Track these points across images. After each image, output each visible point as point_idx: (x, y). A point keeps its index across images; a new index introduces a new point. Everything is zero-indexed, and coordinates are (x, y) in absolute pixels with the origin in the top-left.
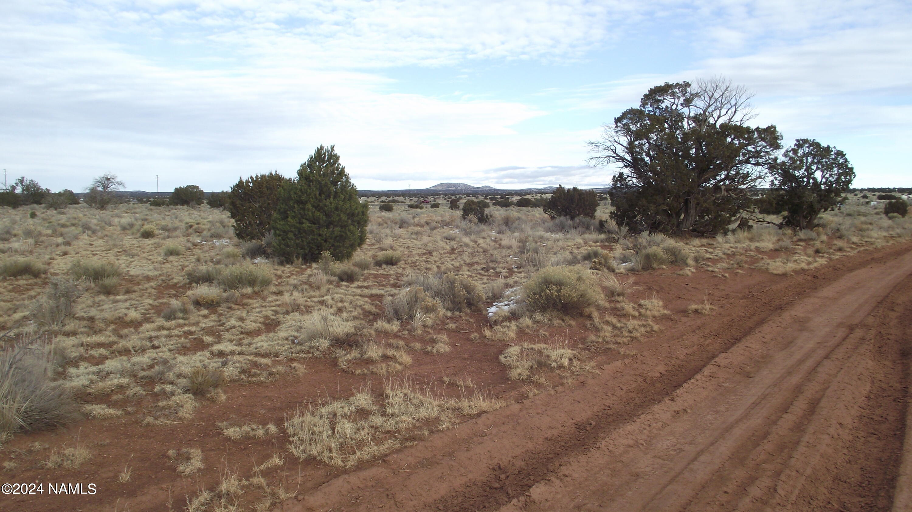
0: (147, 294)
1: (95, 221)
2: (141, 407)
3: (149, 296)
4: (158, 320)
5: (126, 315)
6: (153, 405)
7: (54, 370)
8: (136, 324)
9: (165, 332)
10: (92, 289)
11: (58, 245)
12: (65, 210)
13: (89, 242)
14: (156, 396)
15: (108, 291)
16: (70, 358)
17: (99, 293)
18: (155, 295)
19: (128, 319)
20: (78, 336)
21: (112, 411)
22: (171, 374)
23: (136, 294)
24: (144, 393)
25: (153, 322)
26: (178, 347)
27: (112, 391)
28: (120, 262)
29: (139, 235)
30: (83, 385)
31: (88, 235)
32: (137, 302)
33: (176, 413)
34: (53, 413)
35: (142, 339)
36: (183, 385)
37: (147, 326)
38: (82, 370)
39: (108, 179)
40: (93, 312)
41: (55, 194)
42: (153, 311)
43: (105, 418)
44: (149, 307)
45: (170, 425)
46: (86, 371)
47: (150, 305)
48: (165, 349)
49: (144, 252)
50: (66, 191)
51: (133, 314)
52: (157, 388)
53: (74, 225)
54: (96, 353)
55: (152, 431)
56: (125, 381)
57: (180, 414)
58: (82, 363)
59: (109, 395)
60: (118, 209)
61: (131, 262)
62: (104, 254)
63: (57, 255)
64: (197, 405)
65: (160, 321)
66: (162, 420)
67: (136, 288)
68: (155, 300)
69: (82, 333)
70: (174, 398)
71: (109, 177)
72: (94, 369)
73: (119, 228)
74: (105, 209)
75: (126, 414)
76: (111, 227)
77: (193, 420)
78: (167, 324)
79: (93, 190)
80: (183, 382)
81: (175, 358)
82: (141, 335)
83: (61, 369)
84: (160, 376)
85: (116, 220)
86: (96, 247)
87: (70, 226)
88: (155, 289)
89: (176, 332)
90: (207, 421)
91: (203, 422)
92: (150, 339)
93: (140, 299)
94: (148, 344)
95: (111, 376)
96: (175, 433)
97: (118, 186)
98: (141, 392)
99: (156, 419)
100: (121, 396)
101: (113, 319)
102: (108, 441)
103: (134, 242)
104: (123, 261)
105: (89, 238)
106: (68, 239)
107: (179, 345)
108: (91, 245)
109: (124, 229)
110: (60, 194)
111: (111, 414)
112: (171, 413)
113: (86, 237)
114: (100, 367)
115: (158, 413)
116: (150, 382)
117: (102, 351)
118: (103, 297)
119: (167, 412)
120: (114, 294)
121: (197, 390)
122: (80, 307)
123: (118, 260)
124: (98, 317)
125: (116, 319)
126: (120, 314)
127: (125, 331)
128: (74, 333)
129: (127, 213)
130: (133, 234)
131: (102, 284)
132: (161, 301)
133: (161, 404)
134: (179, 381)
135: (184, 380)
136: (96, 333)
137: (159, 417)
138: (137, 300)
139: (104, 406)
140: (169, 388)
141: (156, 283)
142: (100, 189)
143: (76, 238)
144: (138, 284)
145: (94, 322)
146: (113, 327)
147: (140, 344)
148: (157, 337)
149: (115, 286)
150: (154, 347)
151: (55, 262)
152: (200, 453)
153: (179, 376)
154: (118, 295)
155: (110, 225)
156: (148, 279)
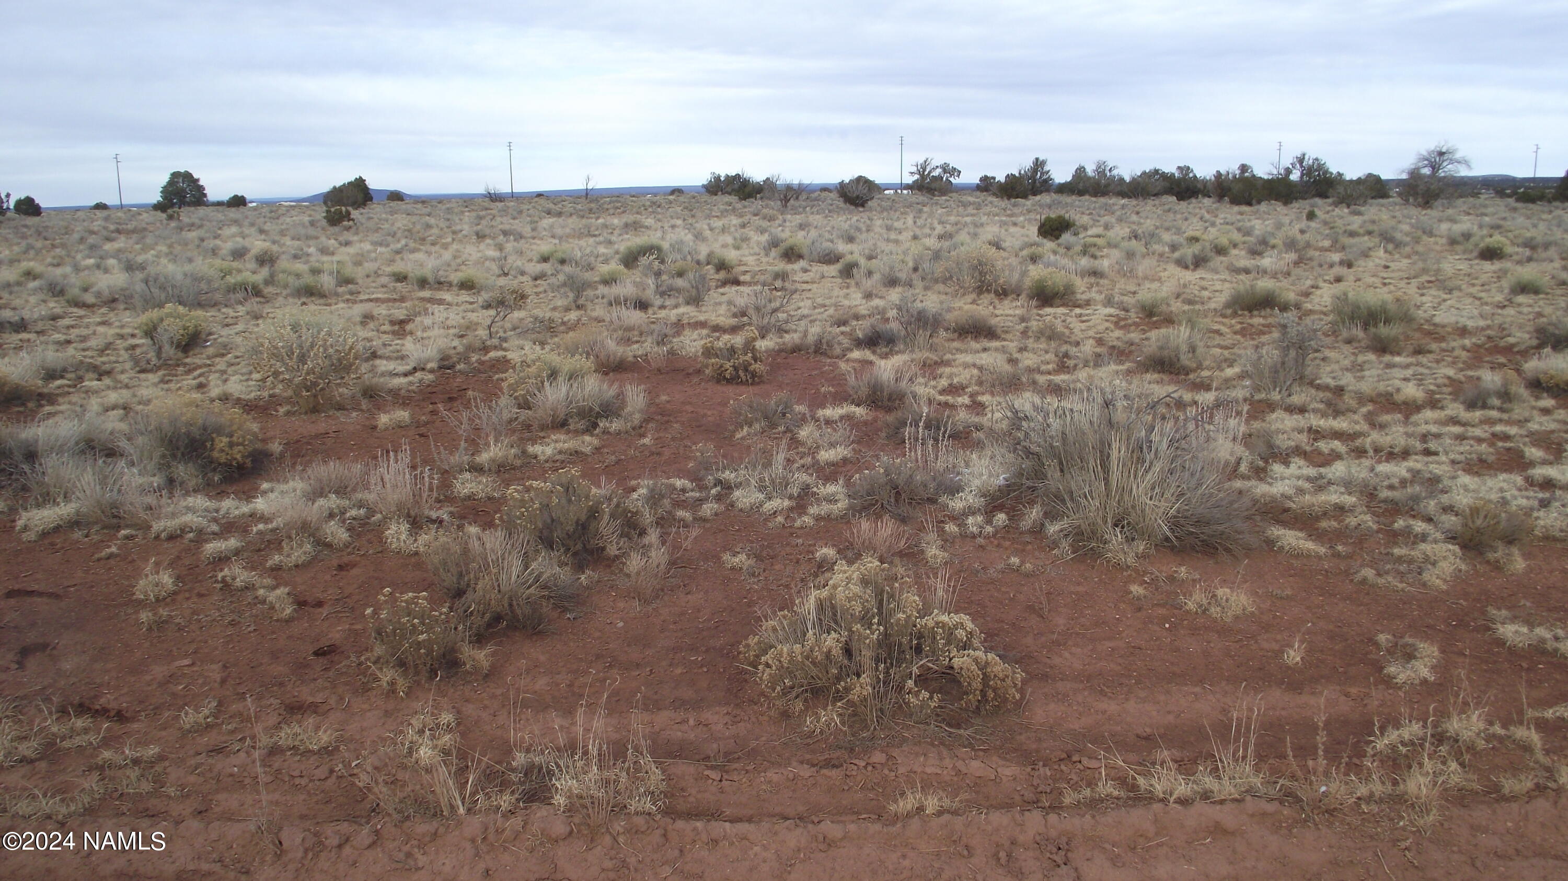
0: (1449, 359)
1: (1405, 228)
2: (1361, 549)
3: (1454, 363)
4: (1451, 406)
5: (1398, 390)
6: (1382, 549)
7: (1252, 463)
8: (1409, 408)
9: (1457, 429)
10: (1359, 341)
11: (1331, 266)
12: (1363, 209)
13: (1383, 263)
14: (1394, 537)
15: (1382, 347)
16: (1279, 447)
17: (1369, 348)
18: (1464, 362)
19: (1399, 398)
20: (1307, 415)
21: (1310, 545)
22: (1432, 503)
23: (1431, 356)
24: (1375, 527)
25: (1442, 408)
26: (1471, 459)
27: (1325, 514)
28: (1424, 299)
29: (1475, 254)
30: (1282, 495)
31: (1386, 251)
32: (1426, 371)
33: (1420, 574)
34: (1215, 527)
35: (1408, 435)
36: (1447, 526)
37: (1428, 414)
38: (1293, 469)
39: (1441, 154)
40: (1347, 379)
41: (1351, 181)
42: (1450, 389)
43: (1300, 555)
44: (1446, 381)
45: (1403, 590)
46: (1298, 472)
47: (1449, 378)
48: (1444, 458)
49: (1473, 285)
50: (1370, 175)
51: (1411, 391)
52: (1400, 523)
53: (1370, 233)
54: (1324, 446)
55: (1368, 594)
56: (1349, 500)
57: (1426, 576)
58: (1296, 459)
59: (1317, 519)
60: (1455, 207)
61: (1445, 300)
62: (1402, 284)
63: (1325, 281)
64: (1463, 567)
65: (1455, 409)
66: (1390, 579)
67: (1434, 346)
68: (1462, 370)
69: (1315, 411)
70: (1423, 546)
71: (1444, 150)
72: (1312, 471)
73: (1444, 241)
74: (1431, 207)
75: (1333, 555)
76: (1432, 239)
77: (1447, 592)
78: (1465, 415)
79: (1414, 174)
80: (1450, 521)
81: (1454, 478)
82: (1411, 429)
83: (1261, 463)
84: (1410, 503)
85: (1444, 226)
86: (1393, 271)
87: (1364, 235)
88: (1468, 351)
89: (1478, 432)
90: (1474, 600)
91: (1465, 600)
92: (1424, 437)
93: (1434, 365)
94: (1419, 446)
95: (1332, 488)
96: (1407, 606)
97: (1459, 166)
98: (1370, 524)
99: (1379, 575)
100: (1334, 524)
101: (1374, 394)
102: (1289, 592)
103: (1463, 266)
104: (1430, 299)
105: (1387, 255)
106: (1350, 257)
107: (1474, 456)
108: (1387, 267)
109: (1453, 242)
110: (1359, 181)
111: (1308, 550)
112: (1410, 571)
113: (1381, 253)
114: (1322, 470)
115: (1388, 567)
116: (1394, 509)
117: (1337, 445)
118: (1371, 357)
119: (1403, 568)
120: (1392, 353)
121: (1471, 540)
122: (1328, 369)
123: (1422, 295)
124: (1350, 388)
125: (1380, 395)
126: (1389, 388)
127: (1386, 418)
128: (1302, 410)
129: (1469, 214)
130: (1465, 252)
131: (1375, 334)
132: (1470, 373)
133: (1397, 551)
134: (1444, 518)
135: (1453, 518)
136: (1337, 413)
137: (1387, 573)
138: (1428, 368)
139: (1300, 534)
140: (1419, 526)
141: (1474, 340)
142: (1426, 171)
143: (1366, 254)
144: (1442, 339)
145: (1341, 395)
146: (1370, 407)
147: (1403, 442)
148: (1437, 436)
149: (1396, 340)
150: (1428, 452)
151: (1319, 292)
152: (1436, 654)
153: (1448, 509)
154: (1399, 354)
155: (1431, 234)
156: (1463, 332)
